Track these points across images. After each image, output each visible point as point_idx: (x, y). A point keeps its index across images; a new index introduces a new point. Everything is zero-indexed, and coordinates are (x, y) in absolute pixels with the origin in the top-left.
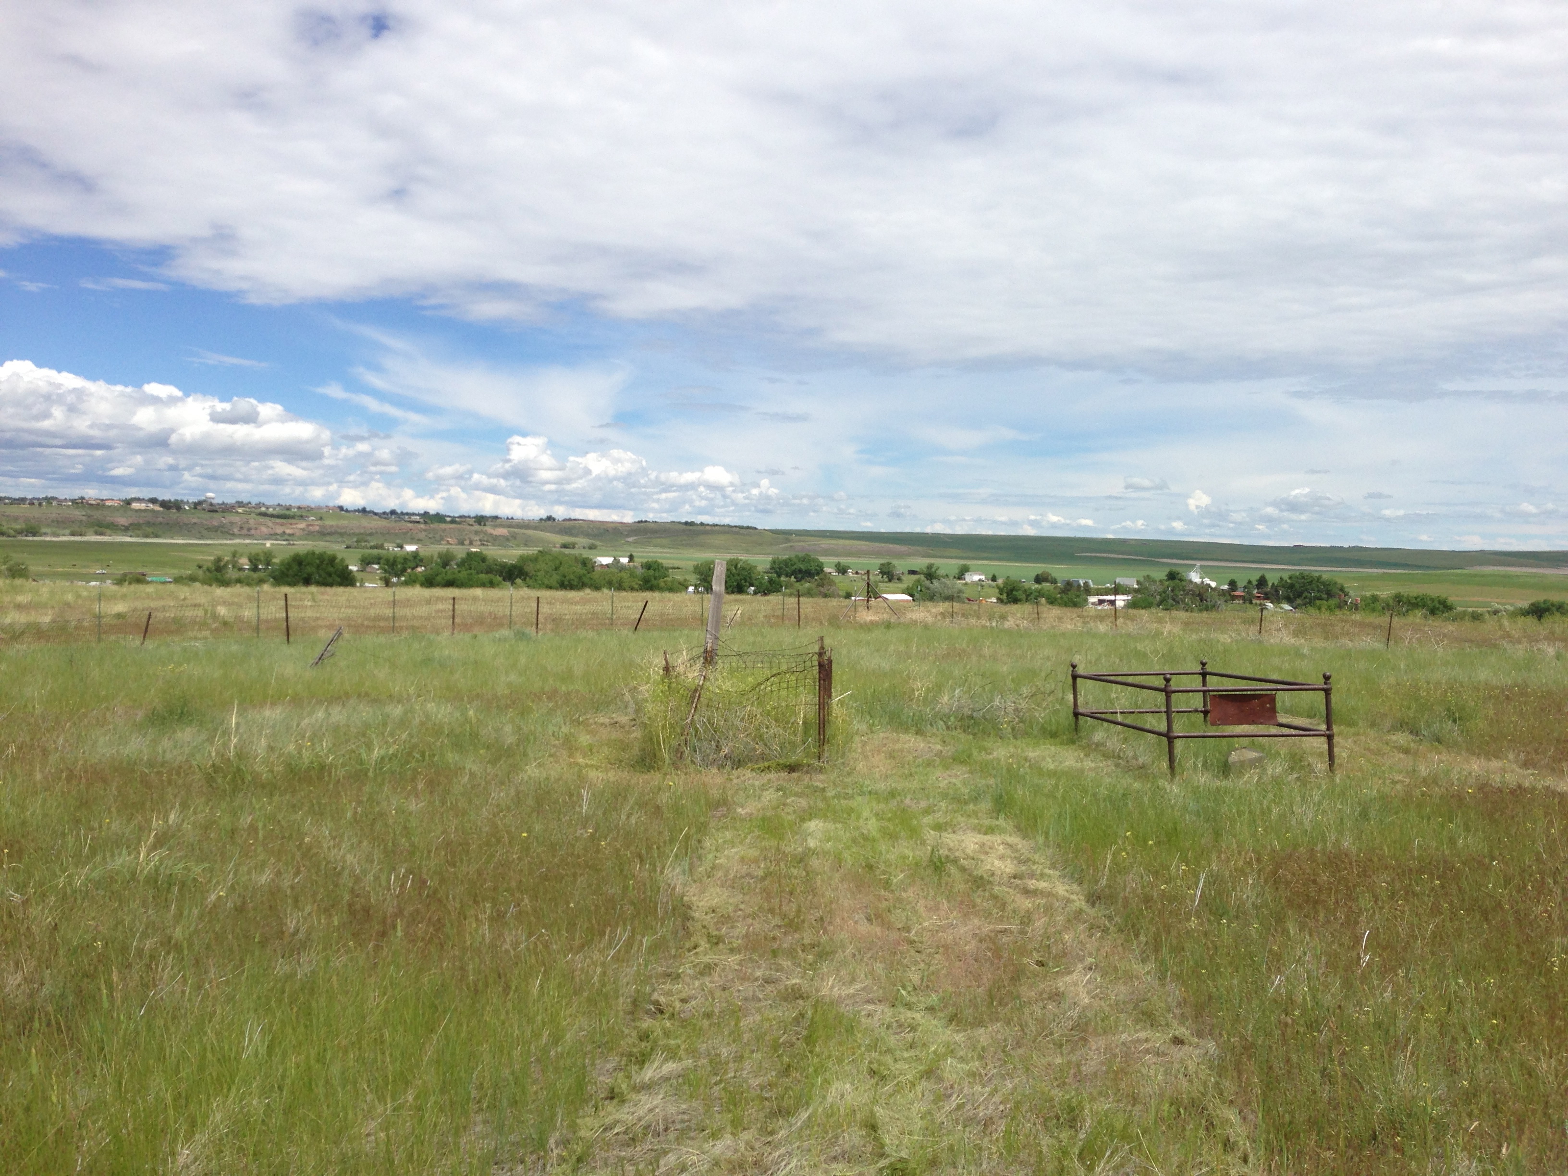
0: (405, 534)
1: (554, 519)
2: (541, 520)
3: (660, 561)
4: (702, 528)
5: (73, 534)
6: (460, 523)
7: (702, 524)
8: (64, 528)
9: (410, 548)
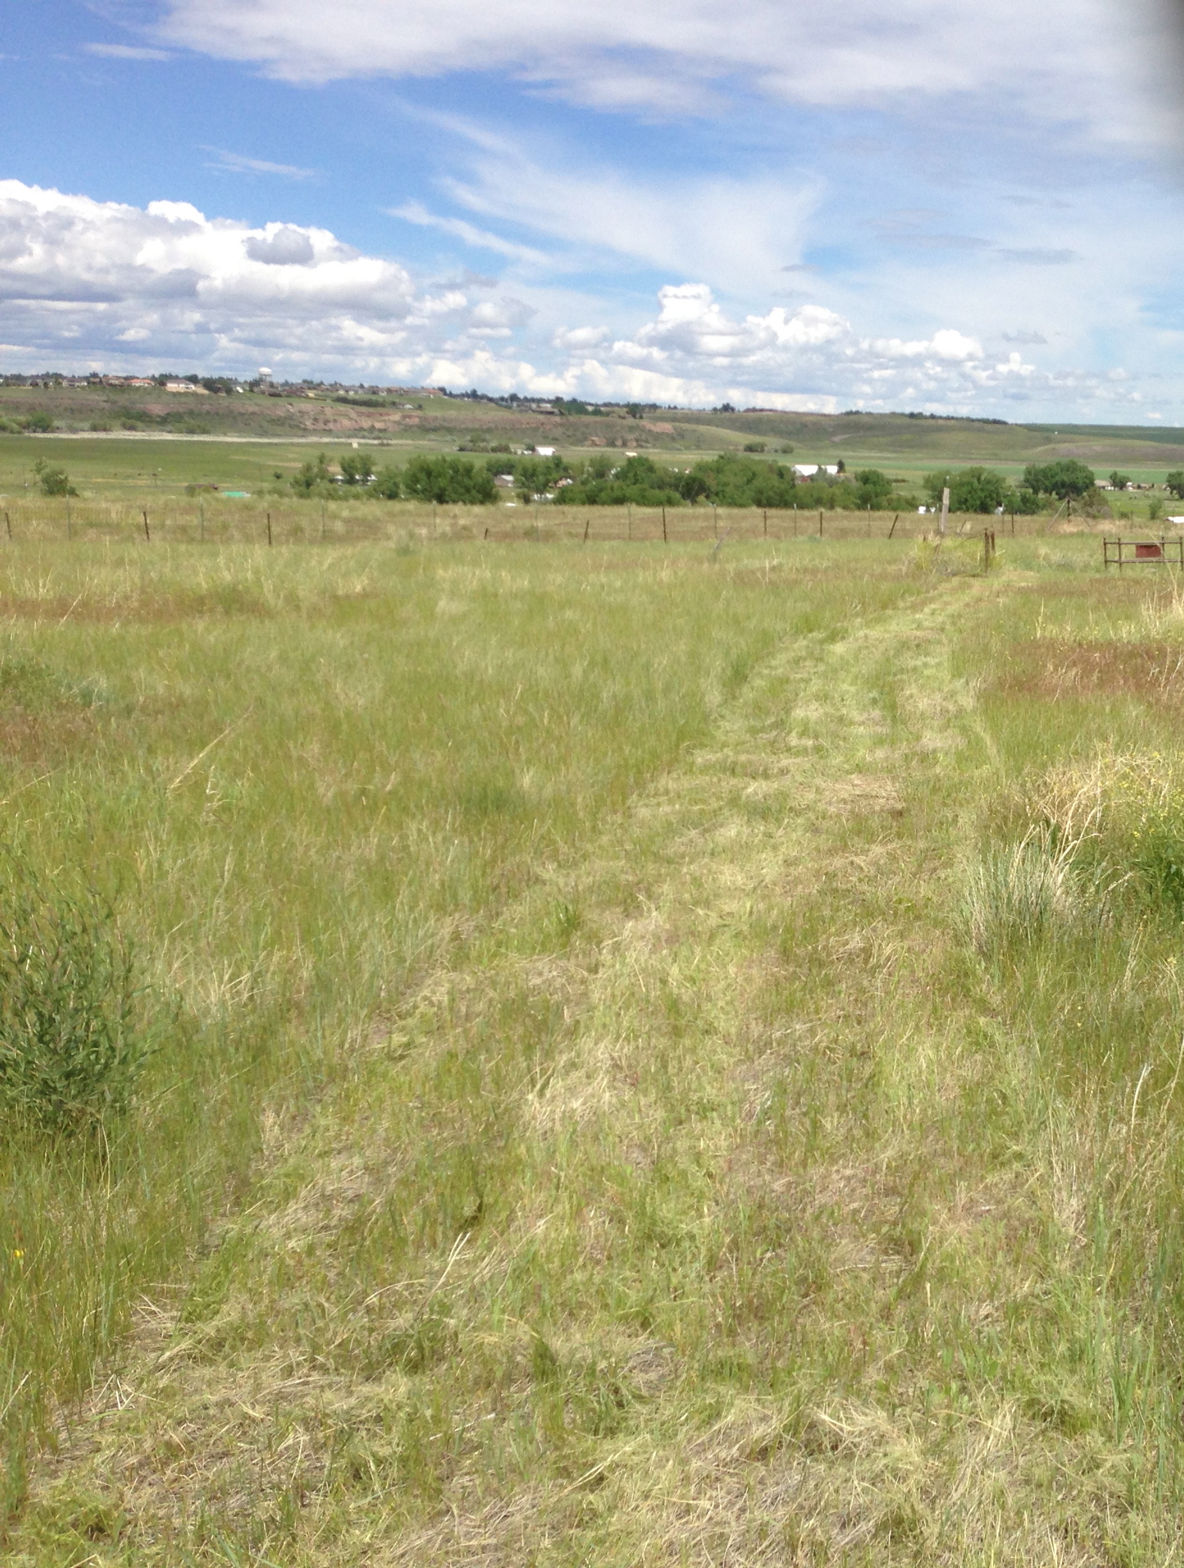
0: (536, 429)
1: (733, 409)
2: (715, 410)
3: (880, 470)
4: (932, 422)
5: (94, 429)
6: (608, 414)
7: (933, 417)
8: (82, 420)
9: (546, 451)
